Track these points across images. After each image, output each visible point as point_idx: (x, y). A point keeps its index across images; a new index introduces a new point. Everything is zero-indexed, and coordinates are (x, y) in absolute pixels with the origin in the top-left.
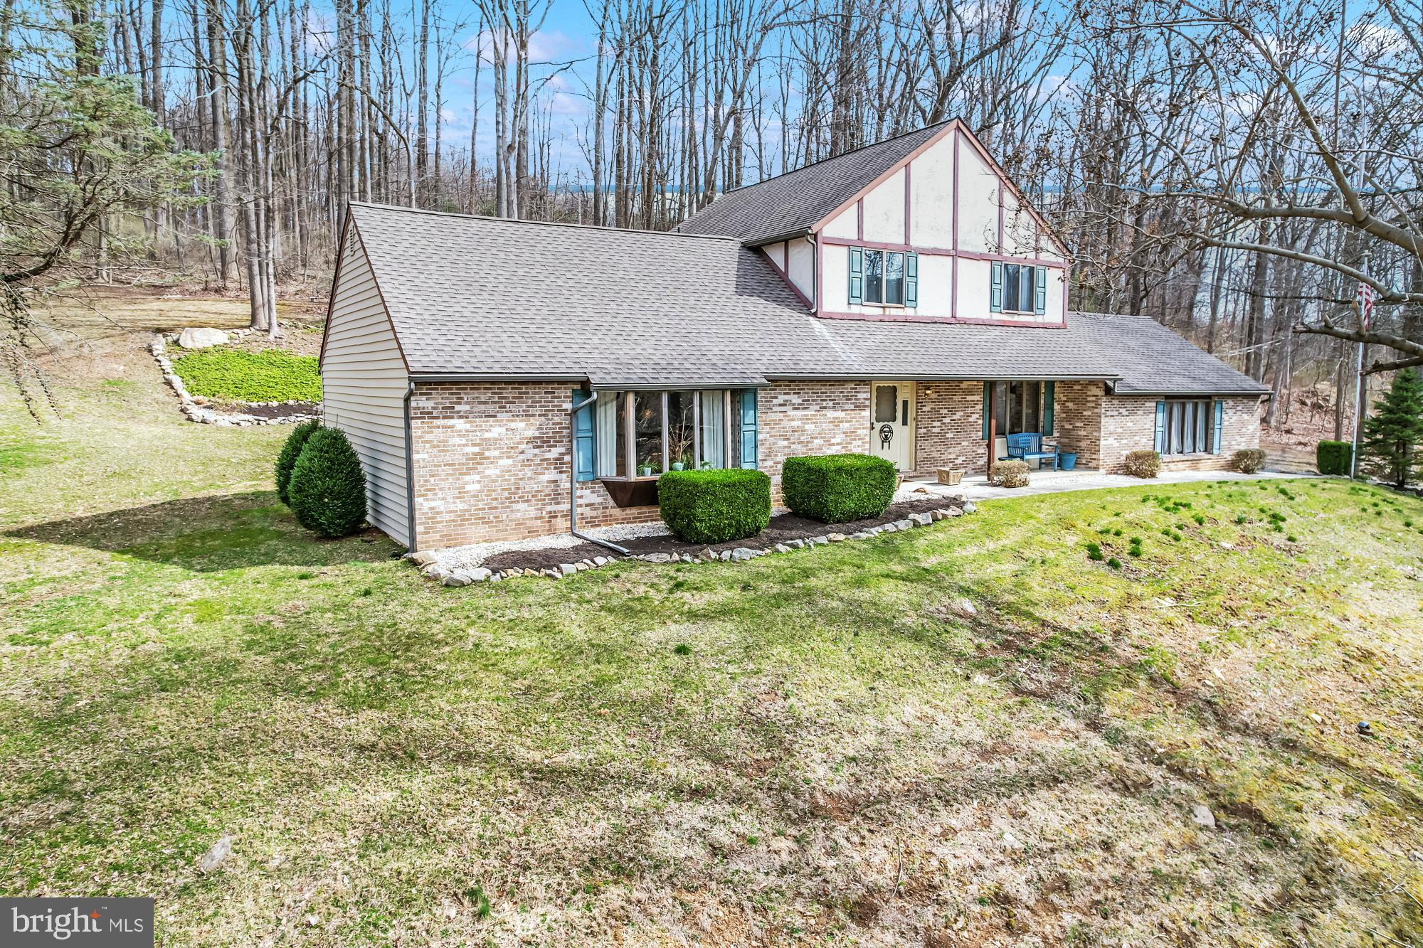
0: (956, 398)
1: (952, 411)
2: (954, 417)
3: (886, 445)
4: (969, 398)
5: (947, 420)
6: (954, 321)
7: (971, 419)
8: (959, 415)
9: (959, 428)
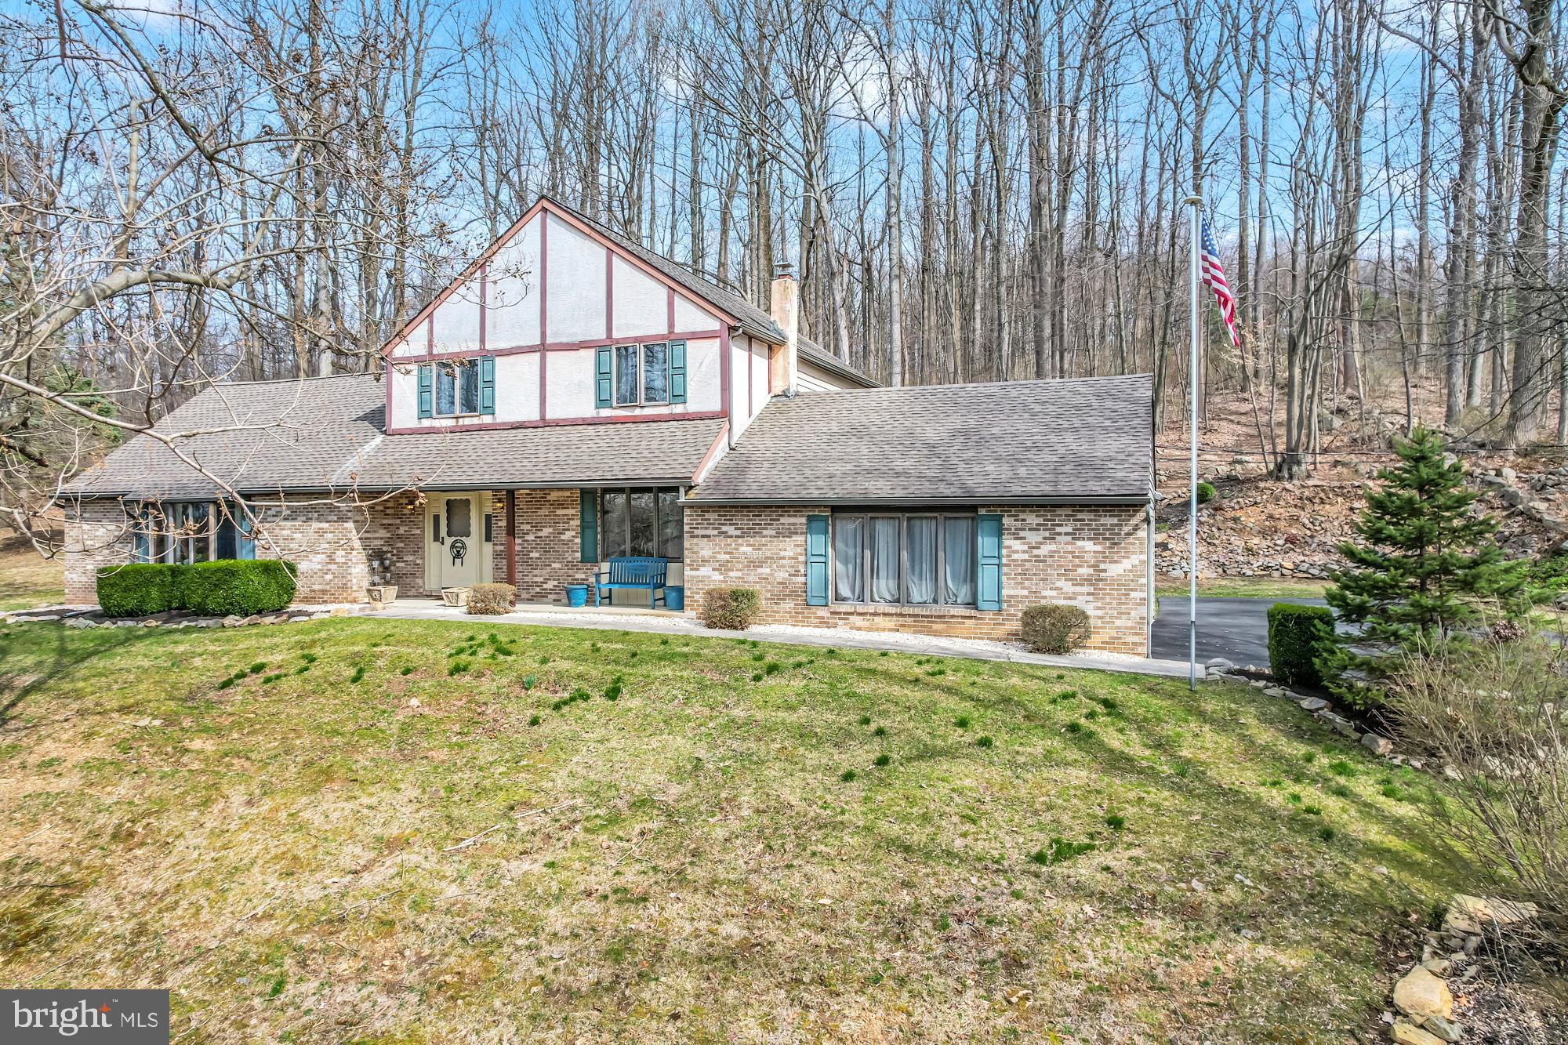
0: (541, 512)
1: (537, 527)
2: (540, 534)
3: (458, 561)
4: (559, 512)
5: (531, 537)
6: (544, 423)
7: (563, 537)
8: (546, 532)
9: (548, 548)
